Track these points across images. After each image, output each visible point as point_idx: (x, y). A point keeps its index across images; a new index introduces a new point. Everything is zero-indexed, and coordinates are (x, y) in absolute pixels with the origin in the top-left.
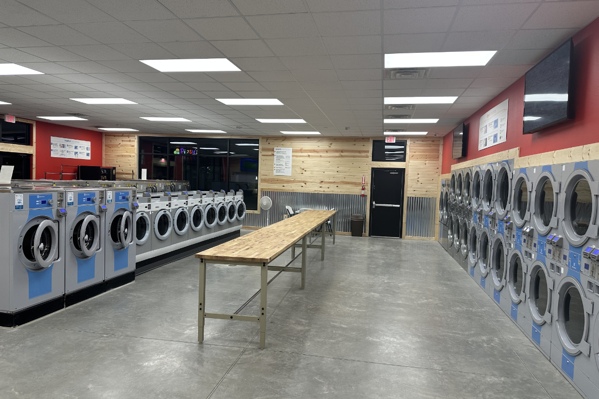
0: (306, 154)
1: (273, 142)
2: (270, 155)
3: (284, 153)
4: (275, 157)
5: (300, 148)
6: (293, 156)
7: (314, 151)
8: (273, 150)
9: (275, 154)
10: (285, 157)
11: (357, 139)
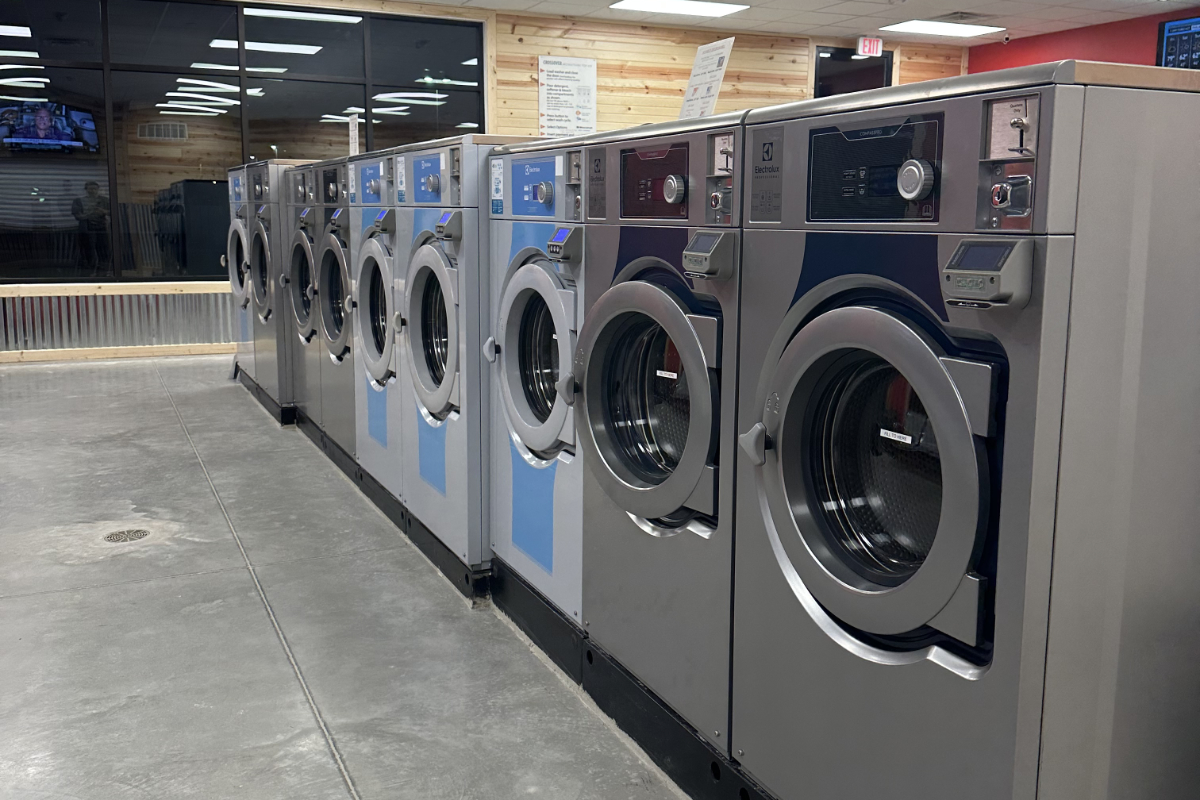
0: (637, 82)
1: (535, 35)
2: (524, 84)
3: (571, 76)
4: (543, 90)
5: (619, 63)
6: (599, 88)
7: (663, 73)
8: (533, 64)
9: (543, 77)
10: (574, 92)
11: (777, 40)
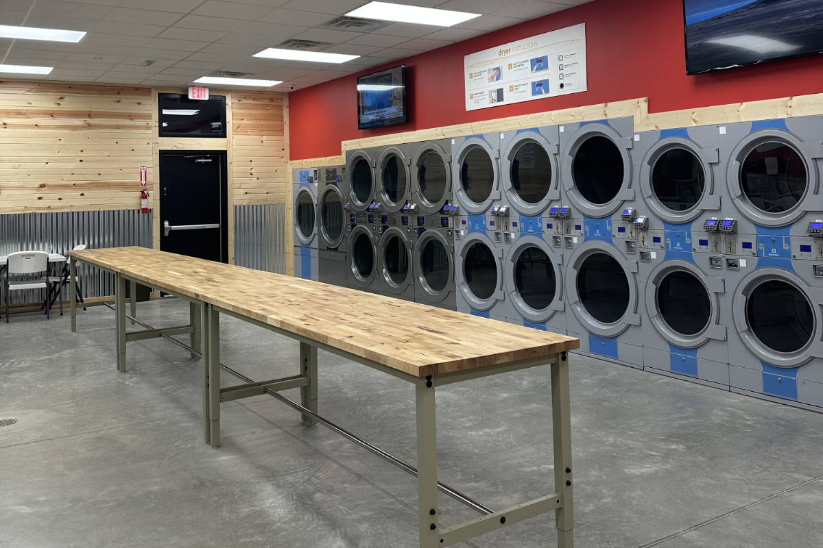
7: (19, 114)
11: (123, 89)
